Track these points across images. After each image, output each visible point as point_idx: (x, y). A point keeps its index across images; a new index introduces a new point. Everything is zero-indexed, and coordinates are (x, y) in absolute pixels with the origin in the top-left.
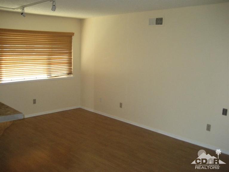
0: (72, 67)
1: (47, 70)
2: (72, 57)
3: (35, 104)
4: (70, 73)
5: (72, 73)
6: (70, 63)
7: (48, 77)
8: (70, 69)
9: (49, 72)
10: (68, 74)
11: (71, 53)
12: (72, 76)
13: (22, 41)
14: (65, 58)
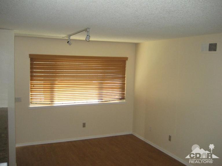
0: (125, 92)
1: (98, 94)
2: (125, 82)
3: (84, 128)
4: (123, 98)
5: (124, 98)
6: (123, 88)
7: (99, 102)
8: (123, 94)
9: (100, 96)
10: (121, 99)
11: (124, 77)
12: (124, 101)
13: (75, 66)
14: (117, 83)
